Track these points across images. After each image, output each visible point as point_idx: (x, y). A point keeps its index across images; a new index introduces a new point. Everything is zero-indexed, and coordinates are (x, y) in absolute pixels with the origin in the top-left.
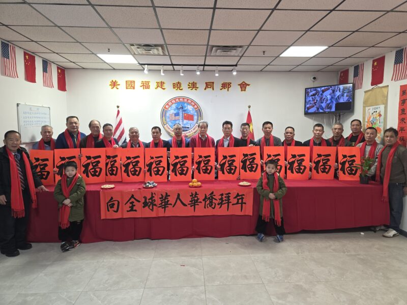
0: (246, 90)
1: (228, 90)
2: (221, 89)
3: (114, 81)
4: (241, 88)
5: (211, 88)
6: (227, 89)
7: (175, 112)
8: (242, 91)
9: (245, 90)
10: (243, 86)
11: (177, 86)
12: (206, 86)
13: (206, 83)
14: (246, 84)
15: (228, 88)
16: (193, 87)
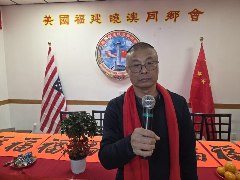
0: (199, 19)
1: (175, 21)
2: (166, 20)
3: (48, 16)
4: (192, 17)
5: (154, 18)
6: (173, 19)
7: (112, 49)
8: (193, 20)
9: (197, 20)
10: (195, 15)
11: (115, 18)
12: (148, 17)
13: (148, 13)
14: (198, 11)
15: (176, 17)
16: (133, 19)
